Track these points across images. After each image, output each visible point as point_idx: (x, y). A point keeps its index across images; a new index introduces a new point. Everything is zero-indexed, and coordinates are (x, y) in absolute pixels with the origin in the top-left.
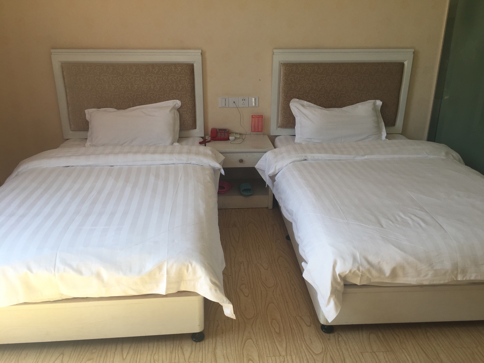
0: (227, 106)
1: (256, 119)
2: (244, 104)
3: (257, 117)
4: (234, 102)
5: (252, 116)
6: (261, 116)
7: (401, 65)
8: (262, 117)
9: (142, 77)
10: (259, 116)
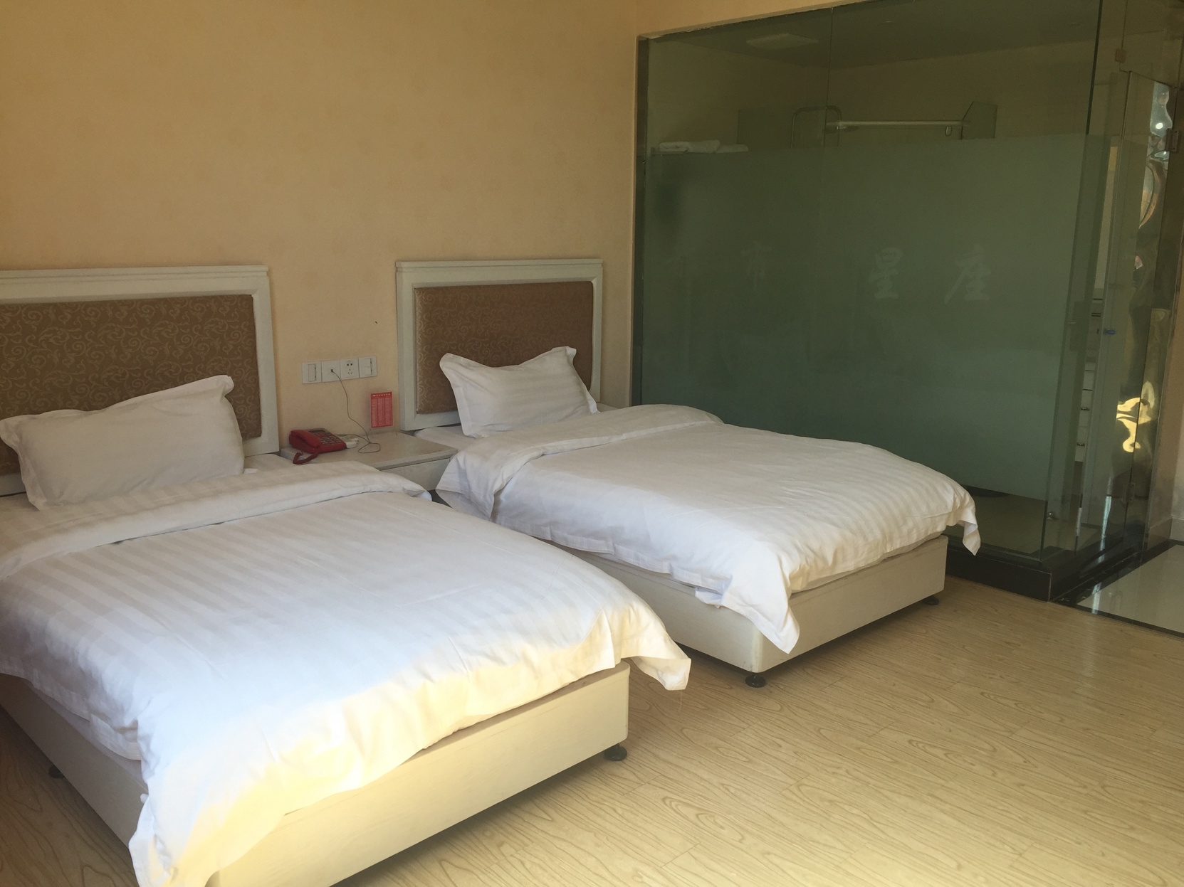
0: (319, 380)
1: (380, 400)
2: (350, 372)
3: (381, 397)
4: (332, 371)
5: (372, 395)
6: (388, 393)
7: (588, 285)
8: (391, 396)
9: (142, 330)
10: (385, 393)
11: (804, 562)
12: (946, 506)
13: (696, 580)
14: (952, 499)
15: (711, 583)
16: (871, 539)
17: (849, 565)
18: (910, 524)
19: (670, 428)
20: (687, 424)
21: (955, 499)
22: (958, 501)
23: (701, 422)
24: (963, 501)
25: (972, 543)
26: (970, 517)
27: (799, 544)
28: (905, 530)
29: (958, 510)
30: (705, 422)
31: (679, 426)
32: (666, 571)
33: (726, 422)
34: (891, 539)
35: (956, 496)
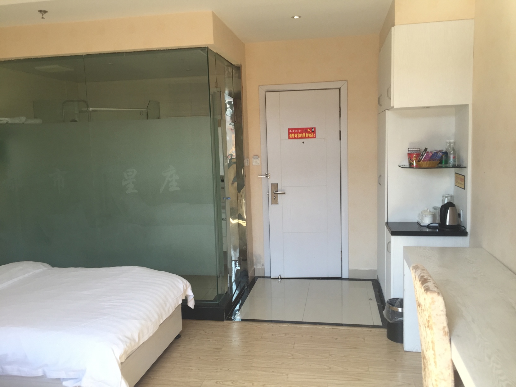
11: (126, 347)
12: (181, 291)
13: (62, 375)
14: (182, 287)
15: (72, 375)
16: (153, 320)
17: (146, 338)
18: (168, 305)
19: (21, 278)
20: (31, 273)
21: (183, 286)
22: (185, 286)
23: (40, 270)
24: (186, 286)
25: (191, 304)
26: (190, 293)
27: (121, 337)
28: (166, 309)
29: (185, 291)
30: (41, 269)
31: (26, 275)
32: (40, 374)
33: (53, 267)
34: (162, 317)
35: (184, 284)
